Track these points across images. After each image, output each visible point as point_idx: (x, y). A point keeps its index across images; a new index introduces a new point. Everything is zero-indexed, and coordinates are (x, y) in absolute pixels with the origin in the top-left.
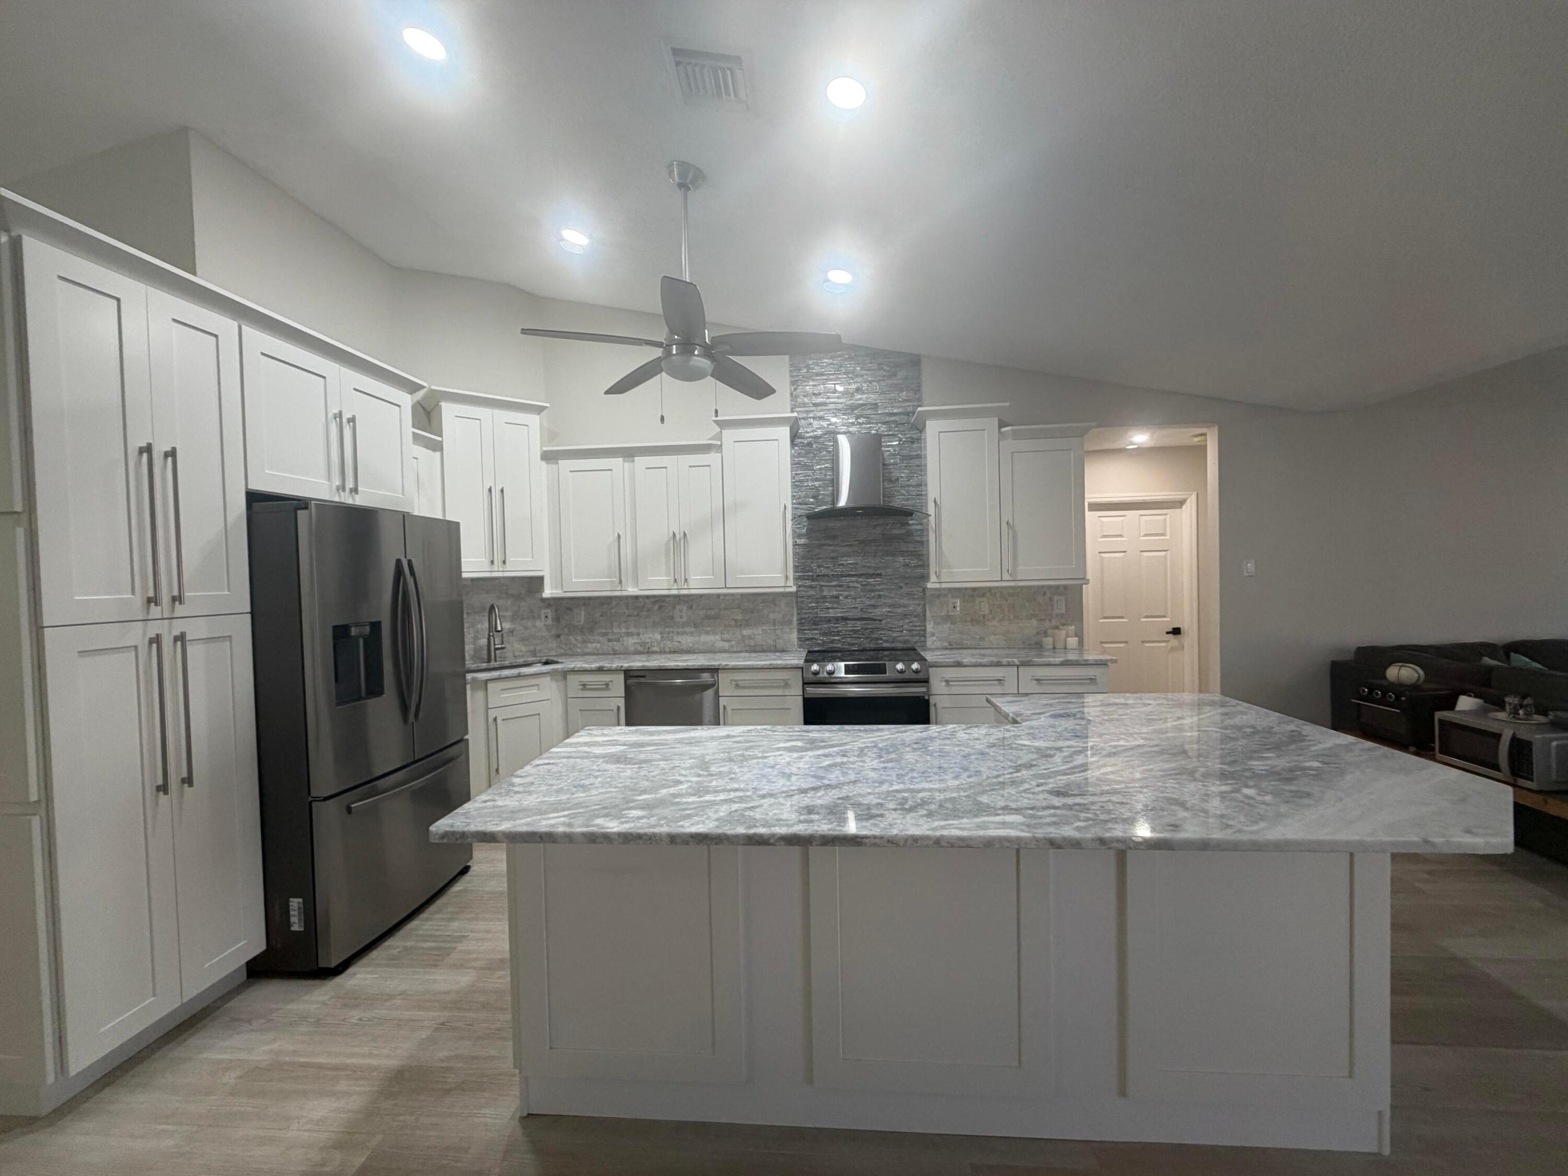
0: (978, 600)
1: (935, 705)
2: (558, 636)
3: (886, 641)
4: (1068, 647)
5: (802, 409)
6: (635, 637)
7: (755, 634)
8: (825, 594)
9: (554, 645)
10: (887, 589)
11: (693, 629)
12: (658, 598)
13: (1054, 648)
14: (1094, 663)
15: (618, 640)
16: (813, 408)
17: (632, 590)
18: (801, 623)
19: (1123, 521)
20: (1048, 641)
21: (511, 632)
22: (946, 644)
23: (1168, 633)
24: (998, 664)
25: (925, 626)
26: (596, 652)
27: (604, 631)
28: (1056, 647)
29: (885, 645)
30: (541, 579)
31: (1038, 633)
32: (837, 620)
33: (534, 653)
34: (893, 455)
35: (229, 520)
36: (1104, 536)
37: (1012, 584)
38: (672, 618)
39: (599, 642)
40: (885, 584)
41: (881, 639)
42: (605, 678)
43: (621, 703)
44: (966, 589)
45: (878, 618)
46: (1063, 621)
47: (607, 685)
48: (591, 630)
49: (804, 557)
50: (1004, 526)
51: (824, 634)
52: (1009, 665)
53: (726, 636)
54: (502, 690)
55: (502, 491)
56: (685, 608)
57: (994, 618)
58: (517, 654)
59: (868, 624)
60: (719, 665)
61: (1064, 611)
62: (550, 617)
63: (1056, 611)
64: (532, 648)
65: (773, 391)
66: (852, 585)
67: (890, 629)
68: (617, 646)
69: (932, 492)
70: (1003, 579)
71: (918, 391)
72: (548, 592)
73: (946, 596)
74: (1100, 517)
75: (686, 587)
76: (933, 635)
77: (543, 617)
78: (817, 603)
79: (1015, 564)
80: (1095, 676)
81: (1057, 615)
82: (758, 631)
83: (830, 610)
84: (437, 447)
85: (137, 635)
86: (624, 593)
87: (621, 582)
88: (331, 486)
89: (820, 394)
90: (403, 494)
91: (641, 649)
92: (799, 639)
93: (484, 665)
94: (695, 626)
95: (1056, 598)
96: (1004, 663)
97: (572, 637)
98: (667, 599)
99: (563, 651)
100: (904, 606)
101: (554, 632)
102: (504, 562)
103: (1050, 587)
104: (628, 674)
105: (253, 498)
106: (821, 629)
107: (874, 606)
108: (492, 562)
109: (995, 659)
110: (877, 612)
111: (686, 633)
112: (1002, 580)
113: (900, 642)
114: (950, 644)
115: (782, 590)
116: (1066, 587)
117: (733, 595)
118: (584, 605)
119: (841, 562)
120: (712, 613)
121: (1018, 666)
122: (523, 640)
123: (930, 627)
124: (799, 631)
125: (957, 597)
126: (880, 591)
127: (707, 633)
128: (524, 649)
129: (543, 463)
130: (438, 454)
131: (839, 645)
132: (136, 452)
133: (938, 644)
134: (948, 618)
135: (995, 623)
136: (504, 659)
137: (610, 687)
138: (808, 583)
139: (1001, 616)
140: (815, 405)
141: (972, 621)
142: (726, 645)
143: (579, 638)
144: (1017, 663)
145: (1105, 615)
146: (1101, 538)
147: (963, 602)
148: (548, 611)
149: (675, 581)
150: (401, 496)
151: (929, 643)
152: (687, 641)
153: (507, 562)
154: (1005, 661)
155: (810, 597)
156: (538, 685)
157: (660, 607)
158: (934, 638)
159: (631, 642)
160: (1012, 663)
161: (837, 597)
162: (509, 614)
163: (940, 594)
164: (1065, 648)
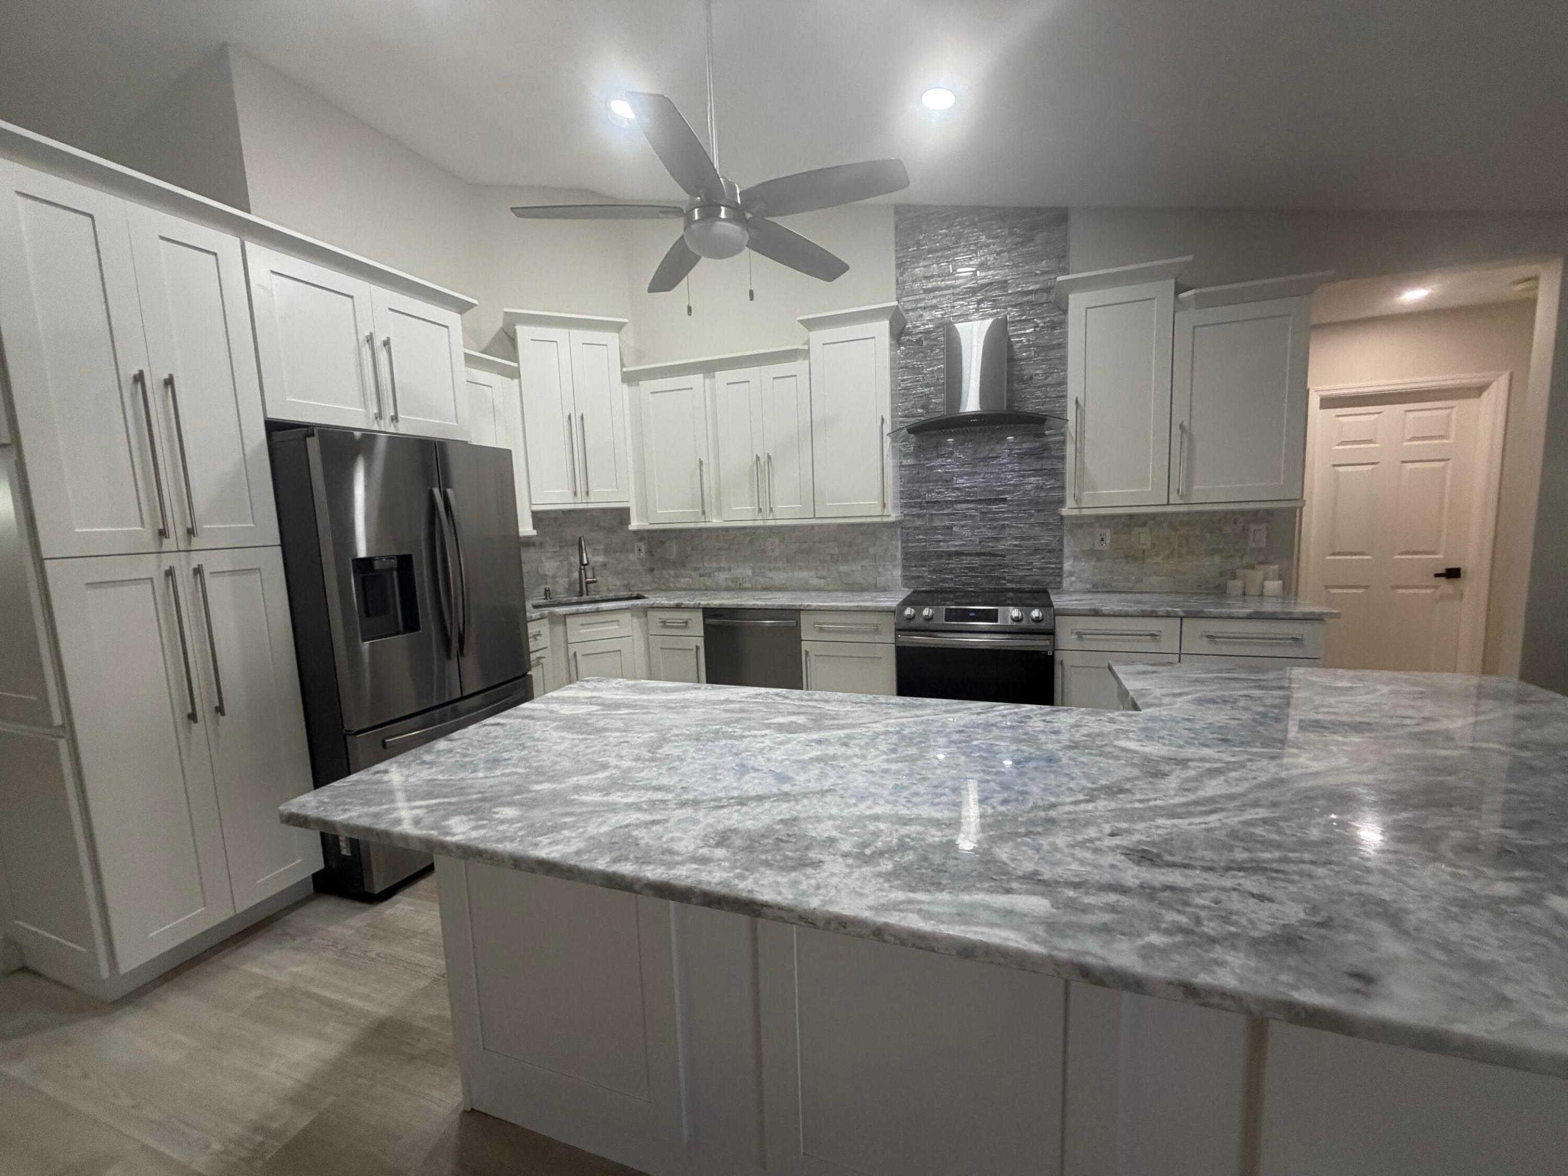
0: (1136, 530)
1: (1062, 662)
2: (652, 570)
3: (1011, 581)
4: (1266, 593)
5: (910, 298)
6: (726, 573)
7: (853, 571)
8: (935, 524)
9: (648, 578)
10: (1013, 518)
11: (785, 565)
12: (748, 531)
13: (1244, 594)
14: (1301, 617)
15: (710, 576)
16: (922, 296)
17: (716, 522)
18: (907, 556)
19: (1376, 419)
20: (1235, 585)
21: (604, 565)
22: (1089, 586)
23: (1437, 575)
24: (1152, 615)
25: (1062, 563)
26: (688, 587)
27: (696, 565)
28: (1247, 592)
29: (1009, 585)
30: (627, 510)
31: (1222, 574)
32: (950, 555)
33: (627, 587)
34: (1027, 347)
35: (247, 450)
36: (1342, 443)
37: (1184, 509)
38: (763, 552)
39: (691, 577)
40: (1012, 512)
41: (1004, 579)
42: (685, 616)
43: (700, 642)
44: (1120, 516)
45: (999, 553)
46: (1261, 558)
47: (686, 623)
48: (683, 565)
49: (912, 481)
50: (1176, 430)
51: (934, 572)
52: (1168, 615)
53: (821, 573)
54: (582, 625)
55: (582, 418)
56: (777, 541)
57: (1157, 554)
58: (611, 587)
59: (988, 560)
60: (800, 606)
61: (1263, 545)
62: (643, 550)
63: (1252, 545)
64: (626, 582)
65: (846, 268)
66: (969, 512)
67: (1017, 567)
68: (708, 582)
69: (1074, 390)
70: (1171, 502)
71: (1063, 257)
72: (634, 525)
73: (1091, 525)
74: (1338, 416)
75: (771, 517)
76: (1071, 574)
77: (636, 550)
78: (926, 534)
79: (1190, 482)
80: (1302, 635)
81: (1253, 550)
82: (857, 567)
83: (942, 544)
84: (514, 374)
85: (151, 567)
86: (708, 525)
87: (704, 513)
88: (367, 415)
89: (932, 277)
90: (457, 421)
91: (732, 585)
92: (904, 577)
93: (575, 599)
94: (788, 562)
95: (1253, 527)
96: (1160, 614)
97: (665, 572)
98: (758, 531)
99: (656, 585)
100: (1035, 538)
101: (648, 565)
102: (587, 493)
103: (1242, 513)
104: (709, 612)
105: (273, 427)
106: (929, 566)
107: (996, 539)
108: (575, 493)
109: (1148, 608)
110: (1001, 546)
111: (777, 569)
112: (1168, 504)
113: (1028, 582)
114: (1095, 585)
115: (878, 520)
116: (1269, 512)
117: (828, 526)
118: (676, 538)
119: (957, 486)
120: (804, 546)
121: (1182, 618)
122: (617, 573)
123: (1067, 565)
124: (905, 568)
125: (1108, 526)
126: (1005, 519)
127: (801, 569)
128: (618, 583)
129: (625, 386)
130: (516, 381)
131: (951, 585)
132: (131, 381)
133: (1079, 586)
134: (1092, 554)
135: (1159, 559)
136: (598, 592)
137: (690, 625)
138: (915, 511)
139: (1168, 552)
140: (927, 291)
141: (1126, 557)
142: (822, 582)
143: (672, 572)
144: (1181, 614)
145: (1337, 550)
146: (1338, 445)
147: (1115, 533)
148: (642, 544)
149: (760, 510)
150: (455, 424)
151: (1066, 584)
152: (779, 577)
153: (590, 493)
154: (1162, 610)
155: (916, 528)
156: (618, 621)
157: (751, 541)
158: (1073, 579)
159: (722, 577)
160: (1172, 614)
161: (950, 528)
162: (601, 547)
163: (1081, 523)
164: (1262, 595)
